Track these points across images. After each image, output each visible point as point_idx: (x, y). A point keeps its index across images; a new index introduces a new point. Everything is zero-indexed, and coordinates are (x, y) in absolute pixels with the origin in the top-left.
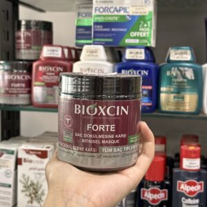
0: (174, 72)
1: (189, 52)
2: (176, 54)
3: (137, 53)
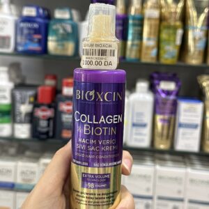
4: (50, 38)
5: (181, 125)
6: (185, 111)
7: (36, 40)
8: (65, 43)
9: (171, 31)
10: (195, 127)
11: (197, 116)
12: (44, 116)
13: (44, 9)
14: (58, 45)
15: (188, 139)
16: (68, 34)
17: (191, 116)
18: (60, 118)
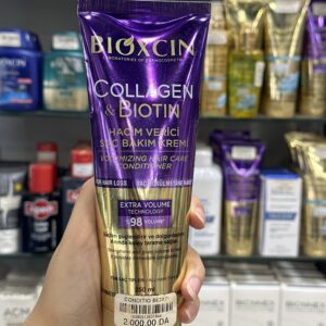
0: (59, 63)
1: (76, 39)
2: (61, 41)
3: (12, 38)
4: (46, 83)
5: (268, 216)
6: (274, 192)
7: (22, 87)
8: (70, 89)
9: (246, 65)
10: (292, 216)
11: (293, 200)
12: (41, 215)
13: (32, 35)
14: (62, 94)
15: (280, 237)
16: (77, 75)
17: (286, 200)
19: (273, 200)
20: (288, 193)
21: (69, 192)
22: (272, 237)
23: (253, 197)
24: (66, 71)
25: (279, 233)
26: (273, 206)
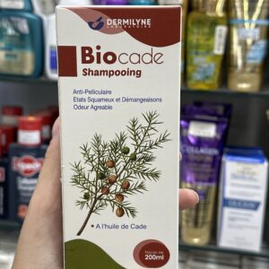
0: (4, 23)
5: (227, 203)
6: (234, 176)
8: (15, 51)
9: (206, 30)
10: (256, 206)
11: (257, 187)
14: (7, 55)
15: (240, 227)
16: (22, 36)
17: (248, 186)
18: (16, 185)
19: (233, 185)
20: (251, 179)
21: (14, 159)
22: (230, 226)
23: (210, 180)
24: (10, 31)
25: (238, 223)
26: (233, 193)
